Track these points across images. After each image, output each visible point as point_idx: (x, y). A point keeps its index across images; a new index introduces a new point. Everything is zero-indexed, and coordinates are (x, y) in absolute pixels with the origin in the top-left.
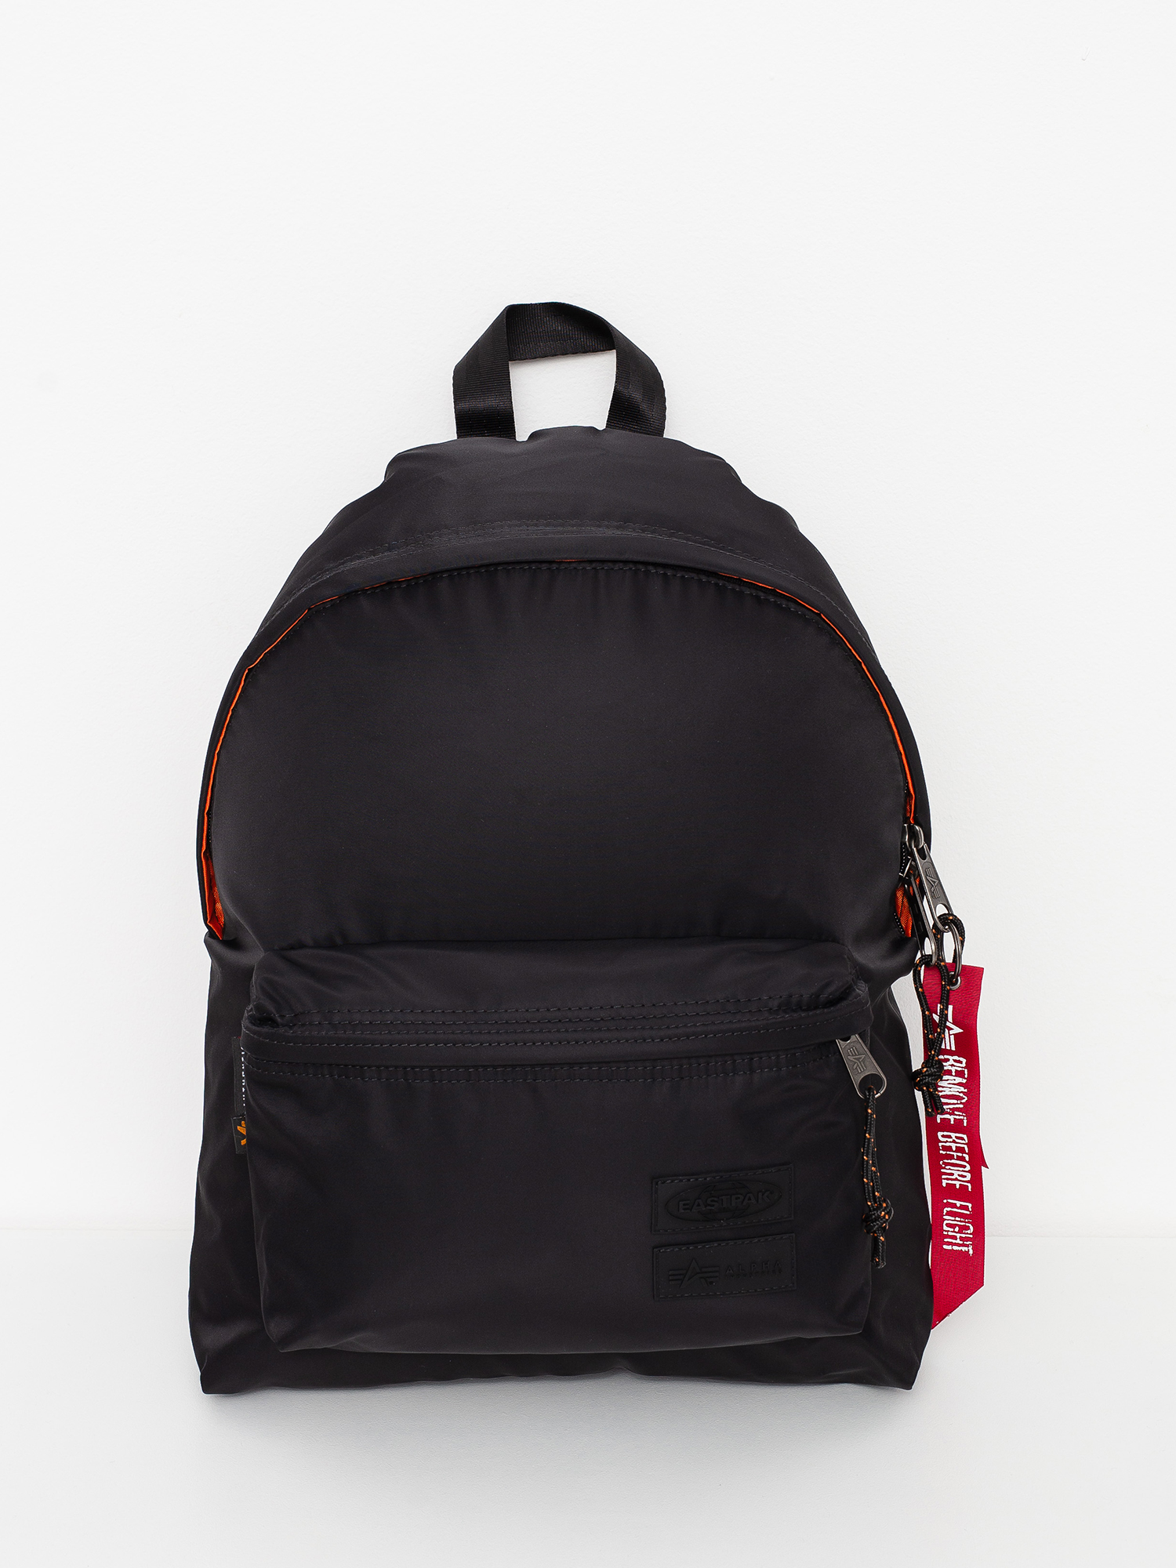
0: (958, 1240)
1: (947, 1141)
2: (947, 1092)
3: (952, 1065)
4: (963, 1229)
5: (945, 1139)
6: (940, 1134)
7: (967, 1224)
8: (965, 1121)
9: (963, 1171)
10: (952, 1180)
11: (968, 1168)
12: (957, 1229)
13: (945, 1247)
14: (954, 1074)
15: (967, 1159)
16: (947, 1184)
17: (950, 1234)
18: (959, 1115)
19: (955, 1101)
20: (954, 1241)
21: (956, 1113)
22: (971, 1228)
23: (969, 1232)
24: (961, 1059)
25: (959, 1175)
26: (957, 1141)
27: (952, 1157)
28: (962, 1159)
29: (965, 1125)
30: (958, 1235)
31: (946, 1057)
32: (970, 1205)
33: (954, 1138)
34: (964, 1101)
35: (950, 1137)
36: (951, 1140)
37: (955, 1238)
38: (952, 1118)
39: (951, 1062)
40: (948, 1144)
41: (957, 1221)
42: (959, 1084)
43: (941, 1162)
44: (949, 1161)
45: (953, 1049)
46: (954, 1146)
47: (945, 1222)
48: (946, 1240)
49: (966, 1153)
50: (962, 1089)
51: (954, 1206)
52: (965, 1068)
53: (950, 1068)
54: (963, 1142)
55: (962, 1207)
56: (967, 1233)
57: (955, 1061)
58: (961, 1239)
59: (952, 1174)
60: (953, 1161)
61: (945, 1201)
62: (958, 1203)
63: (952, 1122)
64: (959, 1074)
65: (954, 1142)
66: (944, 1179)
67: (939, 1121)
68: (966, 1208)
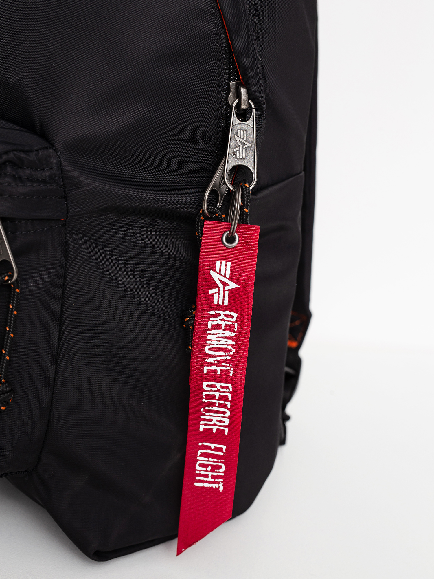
0: (210, 478)
1: (211, 391)
2: (216, 345)
3: (223, 320)
4: (214, 468)
5: (209, 389)
6: (205, 384)
7: (220, 464)
8: (232, 372)
9: (222, 417)
10: (210, 425)
11: (228, 414)
12: (209, 468)
13: (196, 484)
14: (223, 328)
15: (229, 406)
16: (204, 429)
17: (202, 473)
18: (226, 366)
19: (223, 354)
20: (205, 479)
21: (223, 364)
22: (224, 467)
23: (220, 470)
24: (233, 314)
25: (218, 421)
26: (221, 390)
27: (214, 405)
28: (225, 406)
29: (231, 375)
30: (210, 474)
31: (217, 312)
32: (224, 447)
33: (219, 388)
34: (231, 353)
35: (215, 386)
36: (216, 389)
37: (206, 476)
38: (219, 369)
39: (222, 317)
40: (211, 393)
41: (211, 461)
42: (228, 338)
43: (202, 410)
44: (210, 408)
45: (226, 304)
46: (217, 395)
47: (198, 463)
48: (197, 478)
49: (229, 401)
50: (231, 342)
51: (209, 448)
52: (235, 322)
53: (220, 322)
54: (228, 391)
55: (216, 449)
56: (219, 472)
57: (226, 316)
58: (213, 477)
59: (211, 420)
60: (214, 408)
61: (200, 444)
62: (213, 446)
63: (219, 373)
64: (229, 328)
65: (218, 391)
66: (202, 424)
67: (205, 372)
68: (220, 450)
